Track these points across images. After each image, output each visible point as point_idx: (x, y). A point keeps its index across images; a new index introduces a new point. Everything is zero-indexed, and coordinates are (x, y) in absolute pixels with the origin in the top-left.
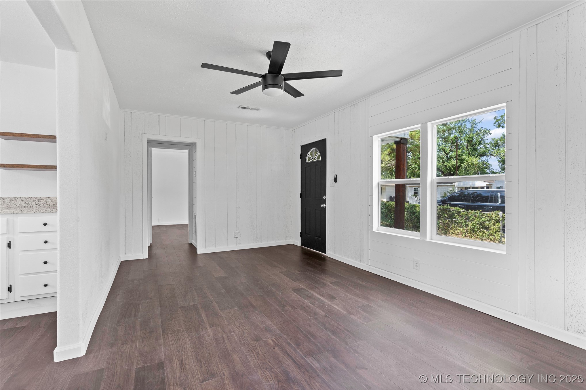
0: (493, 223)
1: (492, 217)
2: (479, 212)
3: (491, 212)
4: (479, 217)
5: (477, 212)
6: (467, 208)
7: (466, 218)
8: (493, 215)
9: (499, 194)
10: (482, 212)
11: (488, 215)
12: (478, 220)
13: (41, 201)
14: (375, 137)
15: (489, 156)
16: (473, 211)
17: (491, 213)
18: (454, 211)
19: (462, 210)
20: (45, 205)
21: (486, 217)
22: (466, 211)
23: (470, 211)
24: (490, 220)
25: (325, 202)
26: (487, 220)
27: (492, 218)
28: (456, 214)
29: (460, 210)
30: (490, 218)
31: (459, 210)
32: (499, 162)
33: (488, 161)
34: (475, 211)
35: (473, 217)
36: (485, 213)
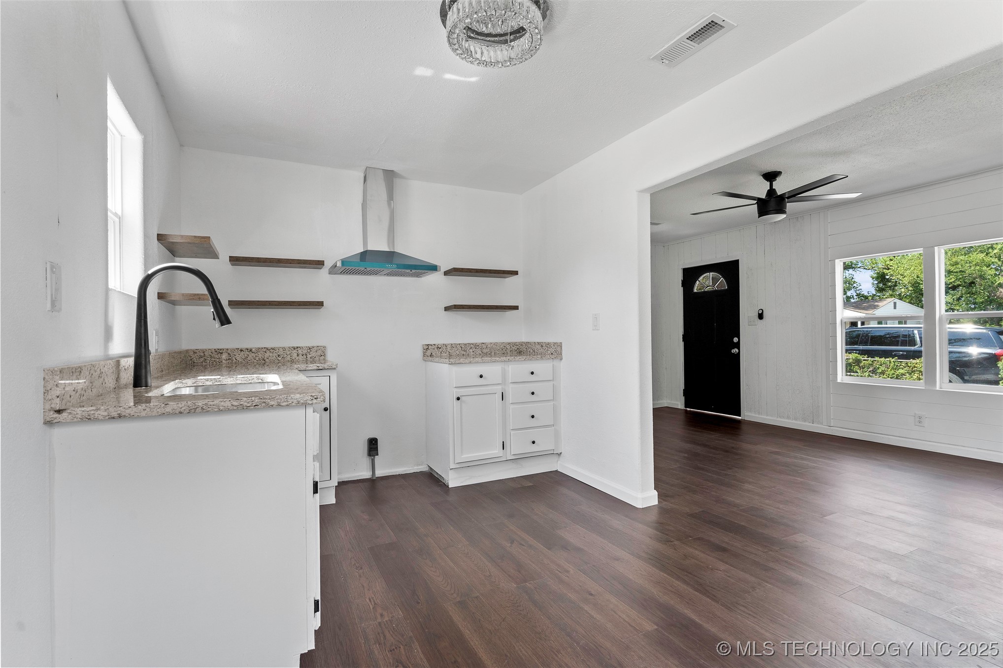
0: (917, 377)
1: (916, 367)
2: (892, 360)
3: (914, 359)
4: (893, 368)
5: (890, 361)
6: (871, 354)
7: (871, 369)
8: (916, 364)
9: (916, 332)
10: (899, 360)
11: (909, 365)
12: (893, 372)
13: (477, 347)
14: (837, 261)
15: (858, 269)
16: (883, 359)
17: (914, 361)
18: (849, 359)
19: (863, 357)
20: (480, 352)
21: (905, 367)
22: (870, 359)
23: (877, 359)
24: (912, 372)
25: (737, 345)
26: (906, 372)
27: (916, 369)
28: (854, 363)
29: (860, 357)
30: (912, 368)
31: (858, 358)
32: (873, 278)
33: (854, 277)
34: (885, 358)
35: (882, 368)
36: (902, 362)
